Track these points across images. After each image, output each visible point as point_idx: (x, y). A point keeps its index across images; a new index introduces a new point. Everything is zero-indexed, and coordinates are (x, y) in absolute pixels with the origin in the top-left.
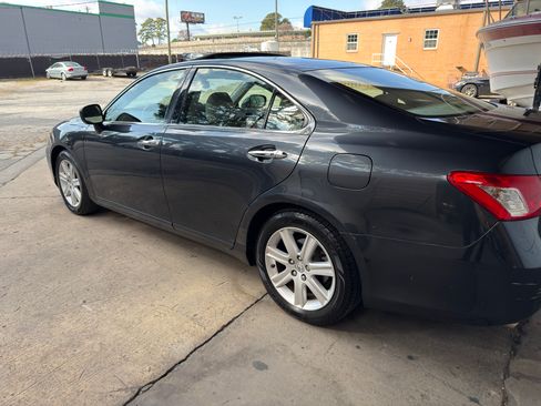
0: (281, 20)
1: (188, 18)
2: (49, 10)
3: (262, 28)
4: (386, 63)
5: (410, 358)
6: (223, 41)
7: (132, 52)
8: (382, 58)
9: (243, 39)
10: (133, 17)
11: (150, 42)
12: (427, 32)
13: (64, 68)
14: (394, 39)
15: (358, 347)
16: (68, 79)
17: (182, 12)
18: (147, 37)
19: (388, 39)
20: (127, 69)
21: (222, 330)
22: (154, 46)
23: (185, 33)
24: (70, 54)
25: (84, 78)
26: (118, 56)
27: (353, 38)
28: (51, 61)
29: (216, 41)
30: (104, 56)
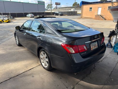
0: (77, 4)
1: (57, 4)
2: (28, 3)
3: (73, 6)
4: (98, 14)
5: (61, 78)
6: (64, 9)
7: (44, 12)
8: (98, 13)
9: (68, 8)
10: (44, 4)
11: (49, 9)
12: (109, 7)
13: (30, 15)
14: (101, 8)
15: (52, 75)
16: (30, 17)
17: (56, 3)
18: (48, 8)
19: (99, 8)
20: (42, 15)
21: (30, 69)
22: (49, 10)
23: (56, 7)
24: (31, 12)
25: (33, 17)
26: (41, 12)
27: (91, 8)
28: (27, 14)
29: (63, 9)
30: (38, 12)
